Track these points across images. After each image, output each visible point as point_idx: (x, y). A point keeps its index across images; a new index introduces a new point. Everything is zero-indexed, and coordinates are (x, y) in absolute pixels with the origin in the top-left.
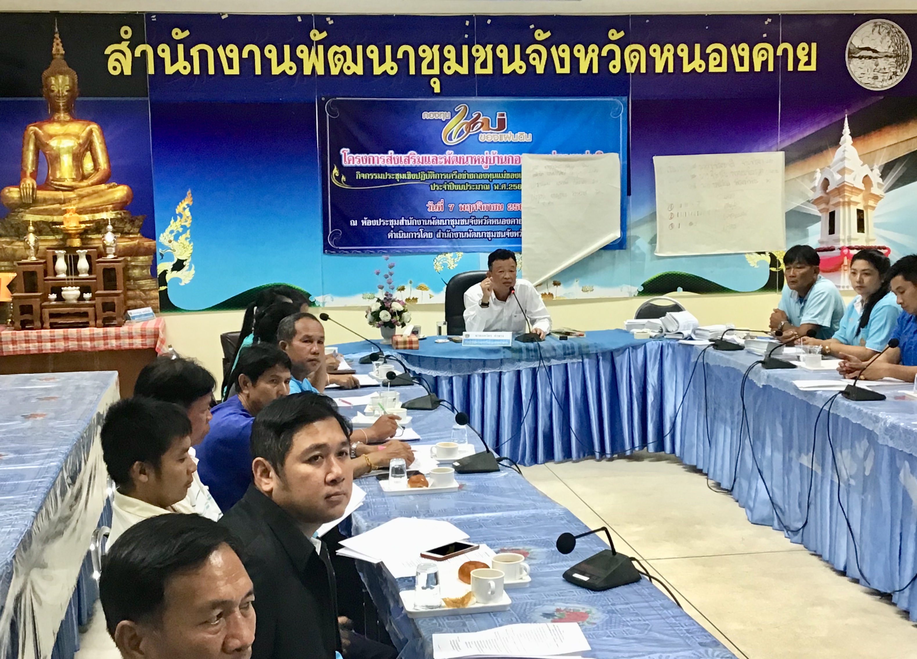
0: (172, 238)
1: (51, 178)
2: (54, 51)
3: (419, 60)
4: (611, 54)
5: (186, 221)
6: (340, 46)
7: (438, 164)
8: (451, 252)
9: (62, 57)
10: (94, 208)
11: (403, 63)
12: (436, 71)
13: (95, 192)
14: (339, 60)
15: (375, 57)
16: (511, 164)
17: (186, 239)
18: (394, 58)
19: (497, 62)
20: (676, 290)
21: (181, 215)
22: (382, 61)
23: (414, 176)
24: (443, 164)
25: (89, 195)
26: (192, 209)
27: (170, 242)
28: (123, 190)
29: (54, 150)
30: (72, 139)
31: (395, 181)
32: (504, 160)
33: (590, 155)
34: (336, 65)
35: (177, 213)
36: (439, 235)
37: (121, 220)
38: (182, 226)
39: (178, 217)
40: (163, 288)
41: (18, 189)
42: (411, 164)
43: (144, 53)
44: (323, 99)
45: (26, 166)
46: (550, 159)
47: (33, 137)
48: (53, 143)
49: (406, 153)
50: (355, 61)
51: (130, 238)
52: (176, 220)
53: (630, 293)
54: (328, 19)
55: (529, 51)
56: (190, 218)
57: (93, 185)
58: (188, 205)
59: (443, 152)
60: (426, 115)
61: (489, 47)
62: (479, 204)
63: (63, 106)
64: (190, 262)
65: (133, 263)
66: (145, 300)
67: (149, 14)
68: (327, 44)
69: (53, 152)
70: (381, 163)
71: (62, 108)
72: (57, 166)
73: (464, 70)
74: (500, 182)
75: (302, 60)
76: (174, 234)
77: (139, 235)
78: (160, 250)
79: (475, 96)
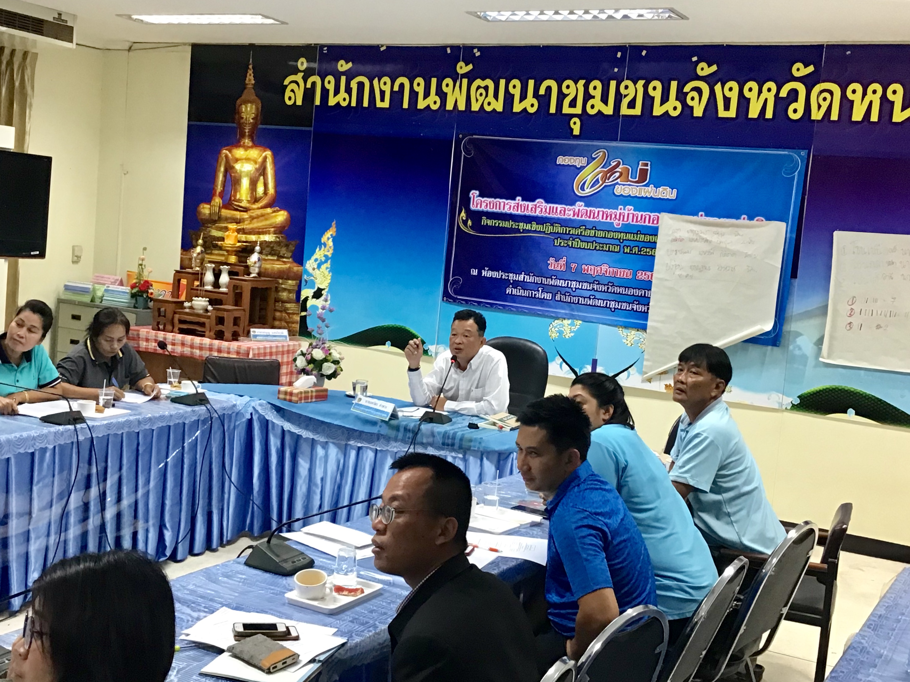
0: (316, 266)
1: (233, 198)
2: (247, 82)
3: (561, 96)
4: (793, 95)
5: (328, 251)
6: (483, 80)
7: (566, 216)
8: (569, 319)
9: (252, 86)
10: (260, 230)
11: (544, 101)
12: (578, 110)
13: (262, 215)
14: (481, 95)
15: (516, 92)
16: (647, 223)
17: (327, 268)
18: (536, 95)
19: (648, 100)
20: (845, 412)
21: (325, 245)
22: (523, 97)
23: (540, 228)
24: (571, 217)
25: (258, 217)
26: (335, 240)
27: (314, 269)
28: (283, 215)
29: (238, 173)
30: (251, 164)
31: (518, 231)
32: (639, 219)
33: (747, 222)
34: (477, 100)
35: (322, 242)
36: (558, 298)
37: (278, 243)
38: (326, 256)
39: (323, 246)
40: (303, 314)
41: (208, 206)
42: (538, 213)
43: (314, 84)
44: (461, 136)
45: (217, 186)
46: (695, 223)
47: (225, 159)
48: (238, 166)
49: (533, 200)
50: (496, 96)
51: (284, 262)
52: (320, 249)
53: (781, 404)
54: (475, 51)
55: (687, 89)
56: (332, 248)
57: (262, 208)
58: (331, 235)
59: (573, 204)
60: (561, 160)
61: (641, 83)
62: (605, 267)
63: (248, 132)
64: (328, 292)
65: (283, 286)
66: (287, 323)
67: (322, 46)
68: (471, 77)
69: (236, 175)
70: (507, 210)
71: (247, 134)
72: (238, 187)
73: (608, 110)
74: (632, 244)
75: (446, 94)
76: (317, 262)
77: (291, 260)
78: (305, 277)
79: (616, 140)
